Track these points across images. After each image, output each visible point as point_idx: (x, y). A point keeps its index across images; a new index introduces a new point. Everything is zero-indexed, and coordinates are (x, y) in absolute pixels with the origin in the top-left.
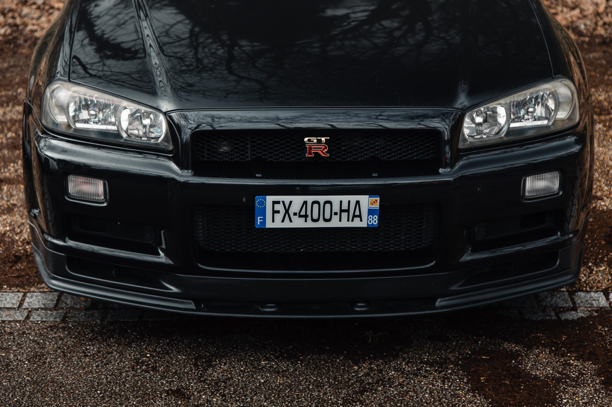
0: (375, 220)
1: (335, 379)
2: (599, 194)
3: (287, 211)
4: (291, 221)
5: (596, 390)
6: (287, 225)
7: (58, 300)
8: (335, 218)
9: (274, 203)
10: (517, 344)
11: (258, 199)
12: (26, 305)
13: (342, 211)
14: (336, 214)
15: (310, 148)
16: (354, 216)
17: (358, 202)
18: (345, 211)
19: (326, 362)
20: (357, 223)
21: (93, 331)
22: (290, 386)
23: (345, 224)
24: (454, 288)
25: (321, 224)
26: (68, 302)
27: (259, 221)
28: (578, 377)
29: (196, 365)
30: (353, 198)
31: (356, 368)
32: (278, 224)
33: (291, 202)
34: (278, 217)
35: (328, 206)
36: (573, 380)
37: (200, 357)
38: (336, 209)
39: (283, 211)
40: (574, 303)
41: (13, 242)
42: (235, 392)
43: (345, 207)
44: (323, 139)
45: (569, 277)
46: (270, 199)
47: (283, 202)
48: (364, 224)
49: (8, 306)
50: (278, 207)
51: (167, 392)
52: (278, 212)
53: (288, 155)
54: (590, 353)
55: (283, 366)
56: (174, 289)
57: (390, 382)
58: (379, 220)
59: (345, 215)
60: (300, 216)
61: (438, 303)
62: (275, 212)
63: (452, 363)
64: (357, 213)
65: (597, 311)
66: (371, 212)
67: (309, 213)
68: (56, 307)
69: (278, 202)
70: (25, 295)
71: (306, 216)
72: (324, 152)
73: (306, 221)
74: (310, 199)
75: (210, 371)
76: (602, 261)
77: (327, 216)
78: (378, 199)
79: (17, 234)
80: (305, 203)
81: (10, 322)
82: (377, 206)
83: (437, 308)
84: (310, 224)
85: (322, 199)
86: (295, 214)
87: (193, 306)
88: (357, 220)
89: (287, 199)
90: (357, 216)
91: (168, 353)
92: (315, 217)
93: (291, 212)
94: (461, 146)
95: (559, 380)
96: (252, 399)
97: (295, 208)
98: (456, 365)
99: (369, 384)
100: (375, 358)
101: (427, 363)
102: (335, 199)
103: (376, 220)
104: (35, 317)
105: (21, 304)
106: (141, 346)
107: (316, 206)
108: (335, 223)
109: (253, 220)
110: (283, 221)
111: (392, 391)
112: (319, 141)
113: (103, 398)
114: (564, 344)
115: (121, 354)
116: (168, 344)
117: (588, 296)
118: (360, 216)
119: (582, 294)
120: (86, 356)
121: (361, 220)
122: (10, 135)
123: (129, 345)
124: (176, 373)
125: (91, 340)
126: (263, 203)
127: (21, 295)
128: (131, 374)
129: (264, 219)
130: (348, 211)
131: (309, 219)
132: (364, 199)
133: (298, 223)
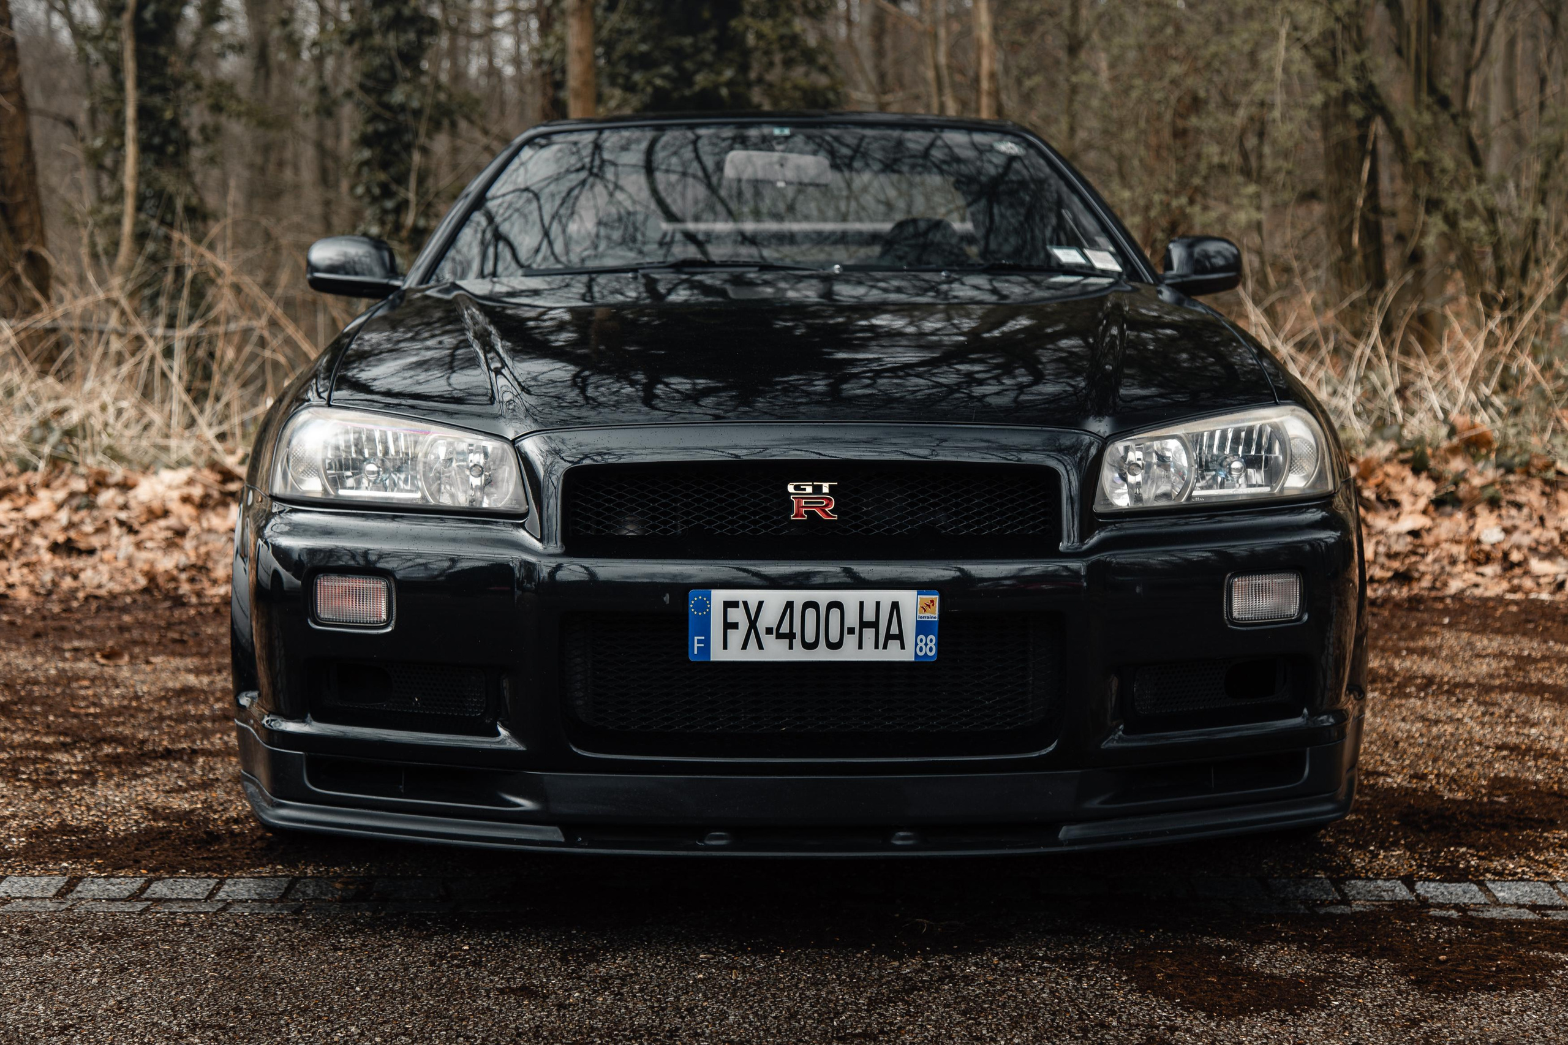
0: (929, 647)
1: (852, 976)
2: (1381, 769)
3: (753, 624)
4: (761, 647)
5: (1400, 992)
6: (752, 655)
7: (288, 890)
8: (851, 641)
9: (729, 605)
10: (1229, 939)
11: (694, 597)
12: (222, 895)
13: (863, 624)
14: (851, 631)
15: (799, 503)
16: (889, 637)
17: (895, 606)
18: (869, 625)
19: (834, 957)
20: (893, 654)
21: (355, 922)
22: (758, 984)
23: (870, 654)
24: (1095, 804)
25: (823, 654)
26: (310, 891)
27: (696, 645)
28: (1361, 977)
29: (564, 960)
30: (887, 596)
31: (896, 964)
32: (734, 654)
33: (761, 604)
34: (736, 637)
35: (835, 613)
36: (1351, 979)
37: (571, 951)
38: (852, 620)
39: (744, 625)
40: (1344, 895)
41: (207, 820)
42: (641, 990)
43: (870, 616)
44: (825, 485)
46: (719, 596)
47: (745, 603)
48: (907, 655)
49: (185, 896)
50: (737, 615)
51: (502, 992)
52: (735, 626)
54: (1382, 948)
55: (746, 961)
56: (526, 804)
57: (968, 980)
58: (939, 645)
59: (869, 633)
60: (780, 636)
61: (1064, 833)
62: (729, 626)
63: (1095, 959)
64: (894, 630)
65: (1389, 906)
66: (922, 627)
67: (797, 629)
68: (283, 897)
69: (734, 604)
70: (221, 883)
71: (791, 636)
72: (827, 511)
73: (791, 647)
74: (800, 596)
75: (593, 966)
76: (1396, 844)
77: (834, 637)
78: (936, 598)
79: (215, 812)
80: (790, 605)
81: (185, 914)
82: (933, 614)
83: (1060, 844)
84: (799, 655)
85: (823, 597)
86: (769, 631)
87: (556, 837)
88: (894, 644)
89: (752, 596)
90: (894, 637)
91: (506, 946)
92: (810, 638)
93: (761, 625)
95: (1322, 980)
96: (678, 998)
97: (769, 618)
98: (1104, 960)
99: (923, 982)
100: (935, 952)
101: (1044, 959)
102: (850, 598)
103: (932, 645)
104: (237, 909)
105: (212, 895)
106: (450, 939)
107: (811, 613)
108: (849, 653)
109: (684, 644)
110: (744, 647)
111: (972, 990)
112: (818, 490)
113: (367, 996)
114: (1327, 938)
115: (410, 947)
116: (506, 937)
117: (1372, 886)
118: (900, 637)
119: (1360, 883)
120: (336, 949)
121: (903, 647)
122: (217, 706)
123: (429, 938)
124: (521, 968)
125: (348, 932)
126: (705, 606)
127: (213, 882)
128: (427, 969)
129: (707, 642)
130: (875, 625)
131: (797, 642)
132: (908, 599)
133: (776, 651)
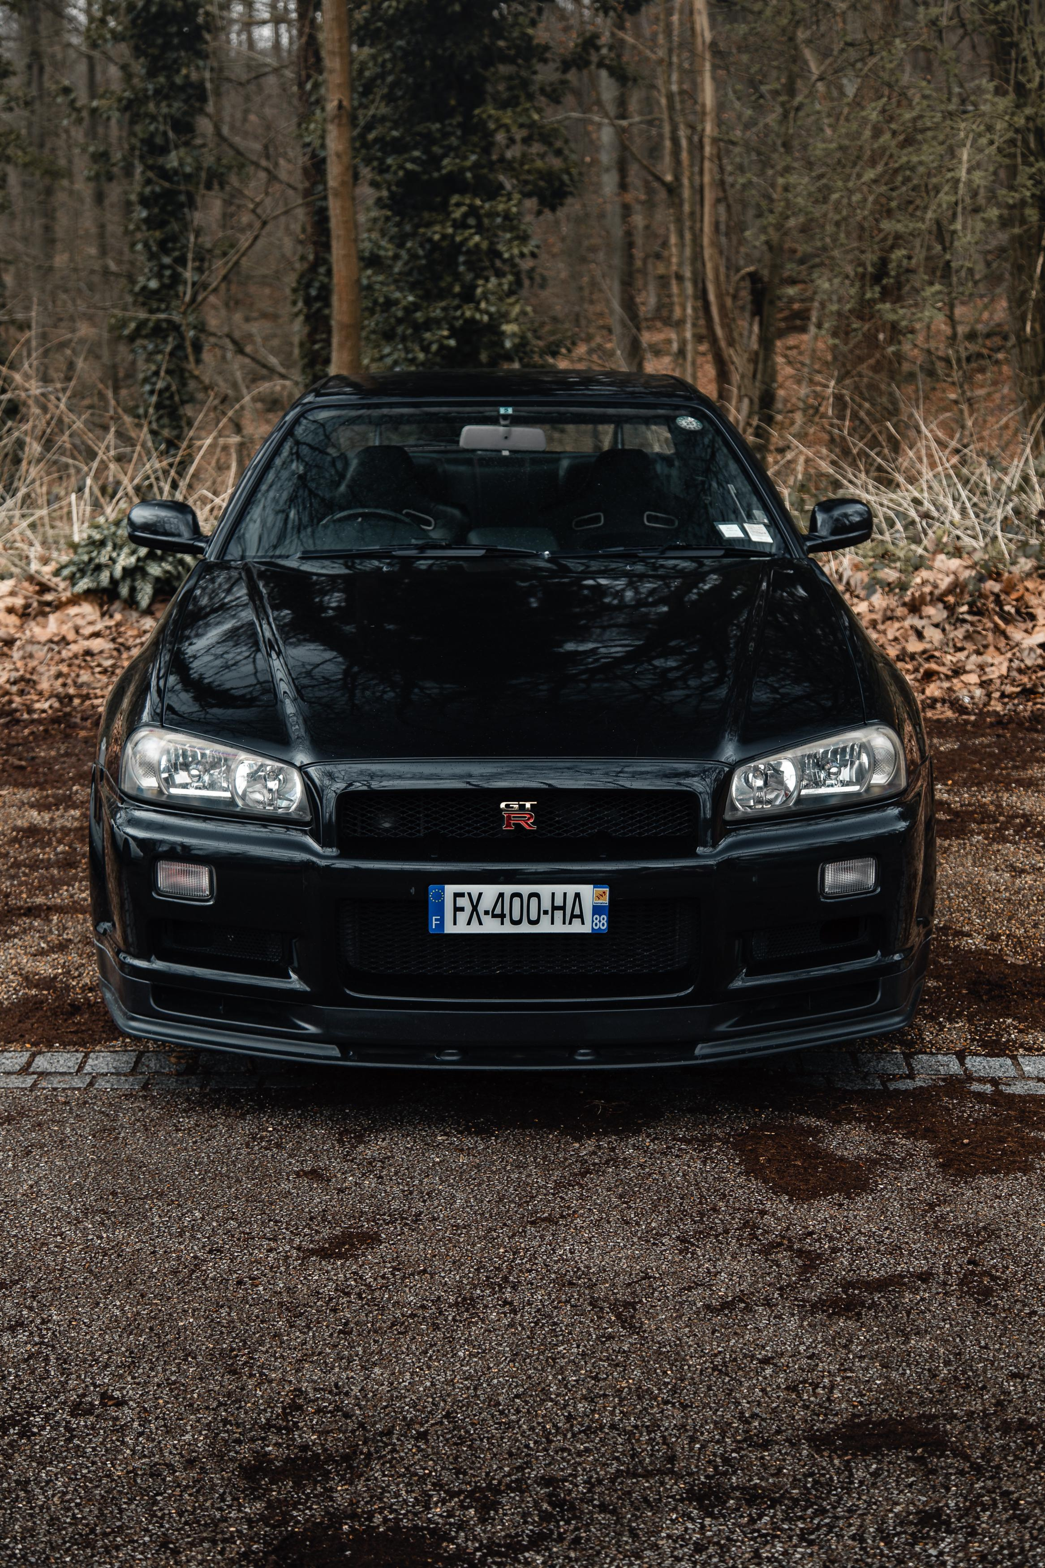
0: (602, 923)
1: (545, 1158)
2: (967, 928)
3: (475, 908)
4: (481, 923)
5: (929, 1175)
6: (475, 929)
7: (137, 1063)
8: (545, 920)
9: (457, 895)
10: (819, 1118)
11: (433, 889)
12: (88, 1069)
13: (554, 908)
14: (546, 912)
15: (509, 817)
16: (573, 916)
17: (577, 895)
18: (559, 908)
19: (534, 1138)
20: (576, 928)
21: (188, 1100)
22: (478, 1166)
23: (559, 928)
24: (722, 1028)
25: (525, 928)
26: (152, 1065)
27: (434, 923)
28: (904, 1159)
29: (340, 1141)
30: (571, 889)
31: (577, 1145)
32: (462, 928)
33: (480, 894)
34: (463, 917)
35: (534, 901)
36: (897, 1162)
37: (347, 1132)
38: (546, 905)
39: (468, 908)
40: (911, 1069)
41: (68, 988)
42: (396, 1173)
43: (559, 902)
44: (528, 805)
45: (897, 1019)
46: (450, 889)
47: (470, 895)
48: (587, 929)
49: (61, 1070)
50: (463, 902)
51: (298, 1174)
52: (462, 909)
53: (477, 828)
54: (927, 1130)
55: (469, 1142)
56: (312, 1029)
57: (626, 1162)
58: (609, 922)
59: (559, 914)
60: (494, 916)
61: (698, 1051)
62: (457, 909)
63: (719, 1140)
64: (577, 911)
65: (944, 1080)
66: (597, 910)
67: (507, 911)
68: (133, 1071)
69: (462, 895)
70: (86, 1056)
71: (502, 916)
72: (529, 824)
73: (503, 924)
74: (508, 889)
75: (361, 1148)
76: (960, 1015)
77: (534, 917)
78: (607, 890)
79: (74, 978)
80: (501, 895)
81: (64, 1089)
82: (605, 901)
83: (696, 1058)
84: (508, 929)
85: (525, 889)
86: (487, 913)
87: (335, 1052)
88: (577, 922)
89: (474, 889)
90: (577, 917)
91: (299, 1127)
92: (516, 917)
93: (481, 909)
94: (728, 816)
95: (875, 1162)
96: (421, 1182)
97: (487, 903)
98: (725, 1142)
99: (594, 1164)
100: (606, 1134)
101: (683, 1140)
102: (545, 890)
103: (605, 922)
104: (101, 1084)
105: (81, 1068)
106: (259, 1118)
107: (517, 900)
108: (545, 927)
109: (426, 922)
110: (469, 923)
111: (628, 1173)
112: (522, 807)
113: (203, 1180)
114: (889, 1118)
115: (230, 1127)
116: (299, 1116)
117: (933, 1060)
118: (581, 916)
119: (925, 1057)
120: (177, 1130)
121: (583, 923)
122: (60, 848)
123: (243, 1117)
124: (311, 1150)
125: (185, 1111)
126: (440, 896)
127: (80, 1056)
128: (244, 1151)
129: (442, 920)
130: (563, 908)
131: (507, 920)
132: (587, 891)
133: (491, 926)
